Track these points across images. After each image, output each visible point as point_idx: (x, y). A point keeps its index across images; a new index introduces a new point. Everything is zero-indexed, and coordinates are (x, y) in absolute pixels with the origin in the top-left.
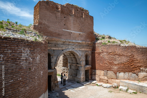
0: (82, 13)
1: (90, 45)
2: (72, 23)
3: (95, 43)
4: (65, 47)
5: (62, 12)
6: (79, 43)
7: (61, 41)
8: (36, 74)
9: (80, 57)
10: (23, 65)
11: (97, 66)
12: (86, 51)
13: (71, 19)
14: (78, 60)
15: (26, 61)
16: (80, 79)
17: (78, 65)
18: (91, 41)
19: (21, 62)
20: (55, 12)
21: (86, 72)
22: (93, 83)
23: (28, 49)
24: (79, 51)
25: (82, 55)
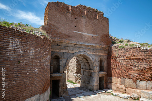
0: (96, 14)
1: (105, 49)
2: (84, 25)
3: (111, 47)
4: (76, 50)
5: (73, 13)
6: (92, 46)
7: (71, 43)
8: (28, 70)
9: (93, 61)
10: (9, 56)
11: (113, 72)
12: (100, 56)
13: (83, 20)
14: (91, 65)
15: (14, 52)
16: (93, 87)
17: (91, 71)
18: (106, 45)
19: (7, 52)
20: (66, 13)
21: (101, 79)
22: (107, 92)
23: (18, 40)
24: (92, 55)
25: (95, 60)
